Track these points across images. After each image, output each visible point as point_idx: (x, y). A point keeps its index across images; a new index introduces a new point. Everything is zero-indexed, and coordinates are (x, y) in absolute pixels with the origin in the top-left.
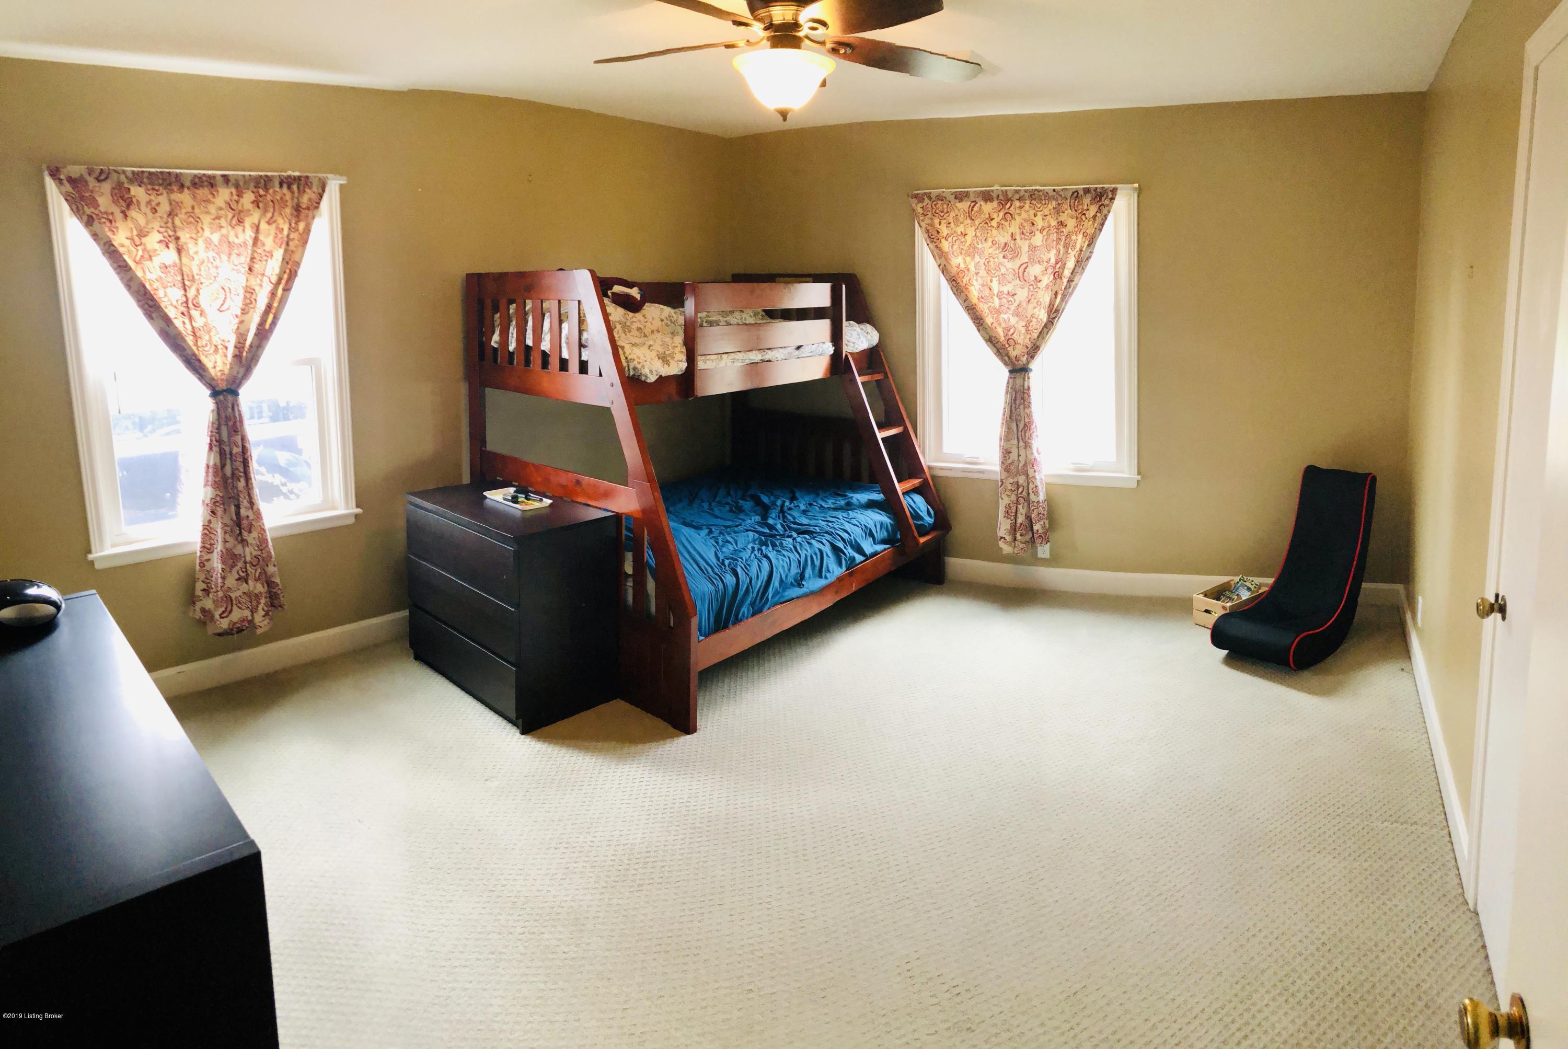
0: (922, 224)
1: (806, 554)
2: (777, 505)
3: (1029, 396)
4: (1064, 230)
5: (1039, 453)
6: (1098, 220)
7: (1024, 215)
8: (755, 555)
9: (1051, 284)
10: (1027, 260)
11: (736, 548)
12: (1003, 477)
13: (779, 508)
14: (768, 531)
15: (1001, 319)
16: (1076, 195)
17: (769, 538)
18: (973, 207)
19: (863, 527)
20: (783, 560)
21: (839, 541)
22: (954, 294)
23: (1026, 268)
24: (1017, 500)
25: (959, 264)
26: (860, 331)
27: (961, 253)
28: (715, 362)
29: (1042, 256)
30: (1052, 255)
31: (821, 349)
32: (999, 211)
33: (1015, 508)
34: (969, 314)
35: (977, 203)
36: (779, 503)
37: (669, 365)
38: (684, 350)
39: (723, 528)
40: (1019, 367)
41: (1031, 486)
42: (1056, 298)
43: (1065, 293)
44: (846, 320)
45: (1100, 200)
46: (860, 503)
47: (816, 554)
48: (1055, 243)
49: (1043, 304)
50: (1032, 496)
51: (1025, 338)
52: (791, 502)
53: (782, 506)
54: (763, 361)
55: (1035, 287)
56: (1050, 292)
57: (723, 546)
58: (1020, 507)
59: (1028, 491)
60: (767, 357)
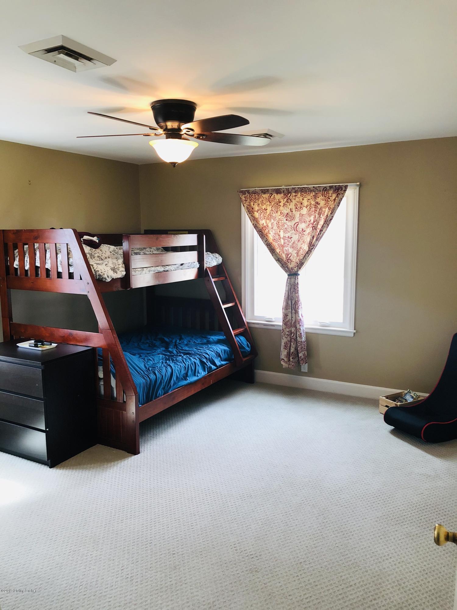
0: (245, 205)
1: (188, 364)
2: (173, 342)
3: (298, 287)
4: (318, 206)
5: (302, 317)
6: (337, 201)
7: (297, 199)
8: (164, 365)
9: (311, 232)
10: (298, 221)
11: (154, 363)
12: (284, 328)
13: (174, 344)
14: (169, 354)
15: (284, 250)
16: (325, 189)
17: (170, 357)
18: (271, 196)
19: (215, 352)
20: (178, 367)
21: (204, 358)
22: (261, 238)
23: (298, 225)
24: (291, 340)
25: (263, 224)
26: (213, 257)
27: (264, 218)
28: (140, 272)
29: (306, 219)
30: (312, 218)
31: (193, 265)
32: (284, 198)
33: (289, 344)
34: (268, 247)
35: (273, 195)
36: (174, 341)
37: (117, 273)
38: (124, 266)
39: (146, 354)
40: (292, 273)
41: (298, 333)
42: (313, 239)
43: (318, 237)
44: (206, 252)
45: (338, 191)
46: (214, 341)
47: (192, 364)
48: (314, 212)
49: (306, 243)
50: (298, 338)
51: (296, 259)
52: (180, 340)
53: (176, 342)
54: (164, 271)
55: (302, 234)
56: (310, 236)
57: (147, 362)
58: (292, 343)
59: (296, 335)
60: (166, 269)
